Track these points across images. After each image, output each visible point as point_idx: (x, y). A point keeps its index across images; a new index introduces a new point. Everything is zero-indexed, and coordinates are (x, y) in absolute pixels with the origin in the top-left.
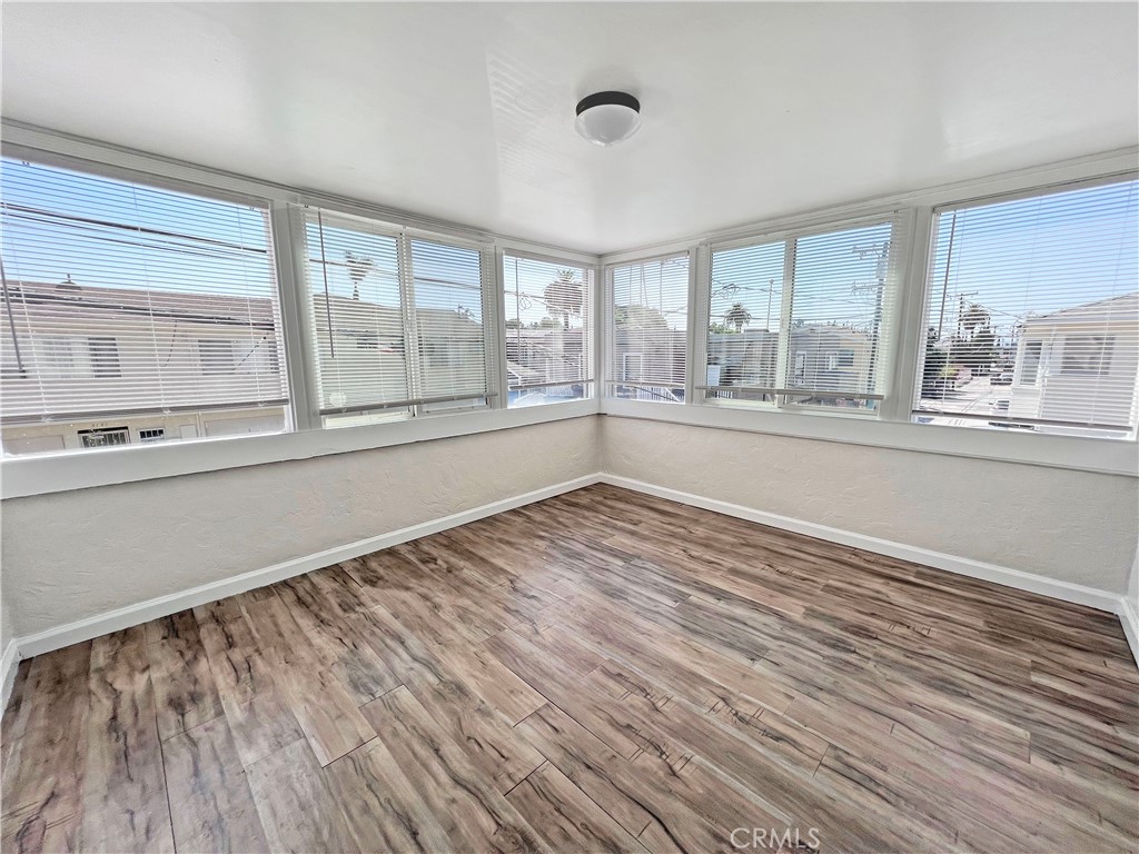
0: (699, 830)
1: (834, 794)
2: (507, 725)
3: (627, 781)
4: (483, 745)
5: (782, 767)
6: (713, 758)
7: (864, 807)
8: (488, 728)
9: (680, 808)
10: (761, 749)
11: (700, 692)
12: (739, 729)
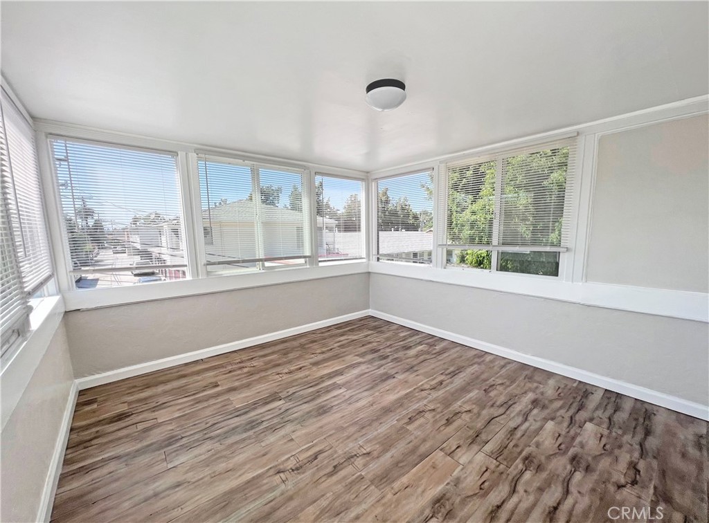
2: (462, 469)
4: (483, 480)
8: (469, 480)
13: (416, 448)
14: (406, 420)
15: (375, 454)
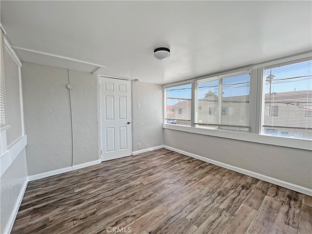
0: (107, 200)
1: (97, 227)
3: (121, 193)
5: (109, 220)
6: (119, 207)
7: (90, 232)
9: (113, 198)
10: (116, 217)
11: (139, 211)
12: (124, 215)
13: (152, 186)
14: (152, 196)
15: (167, 184)
